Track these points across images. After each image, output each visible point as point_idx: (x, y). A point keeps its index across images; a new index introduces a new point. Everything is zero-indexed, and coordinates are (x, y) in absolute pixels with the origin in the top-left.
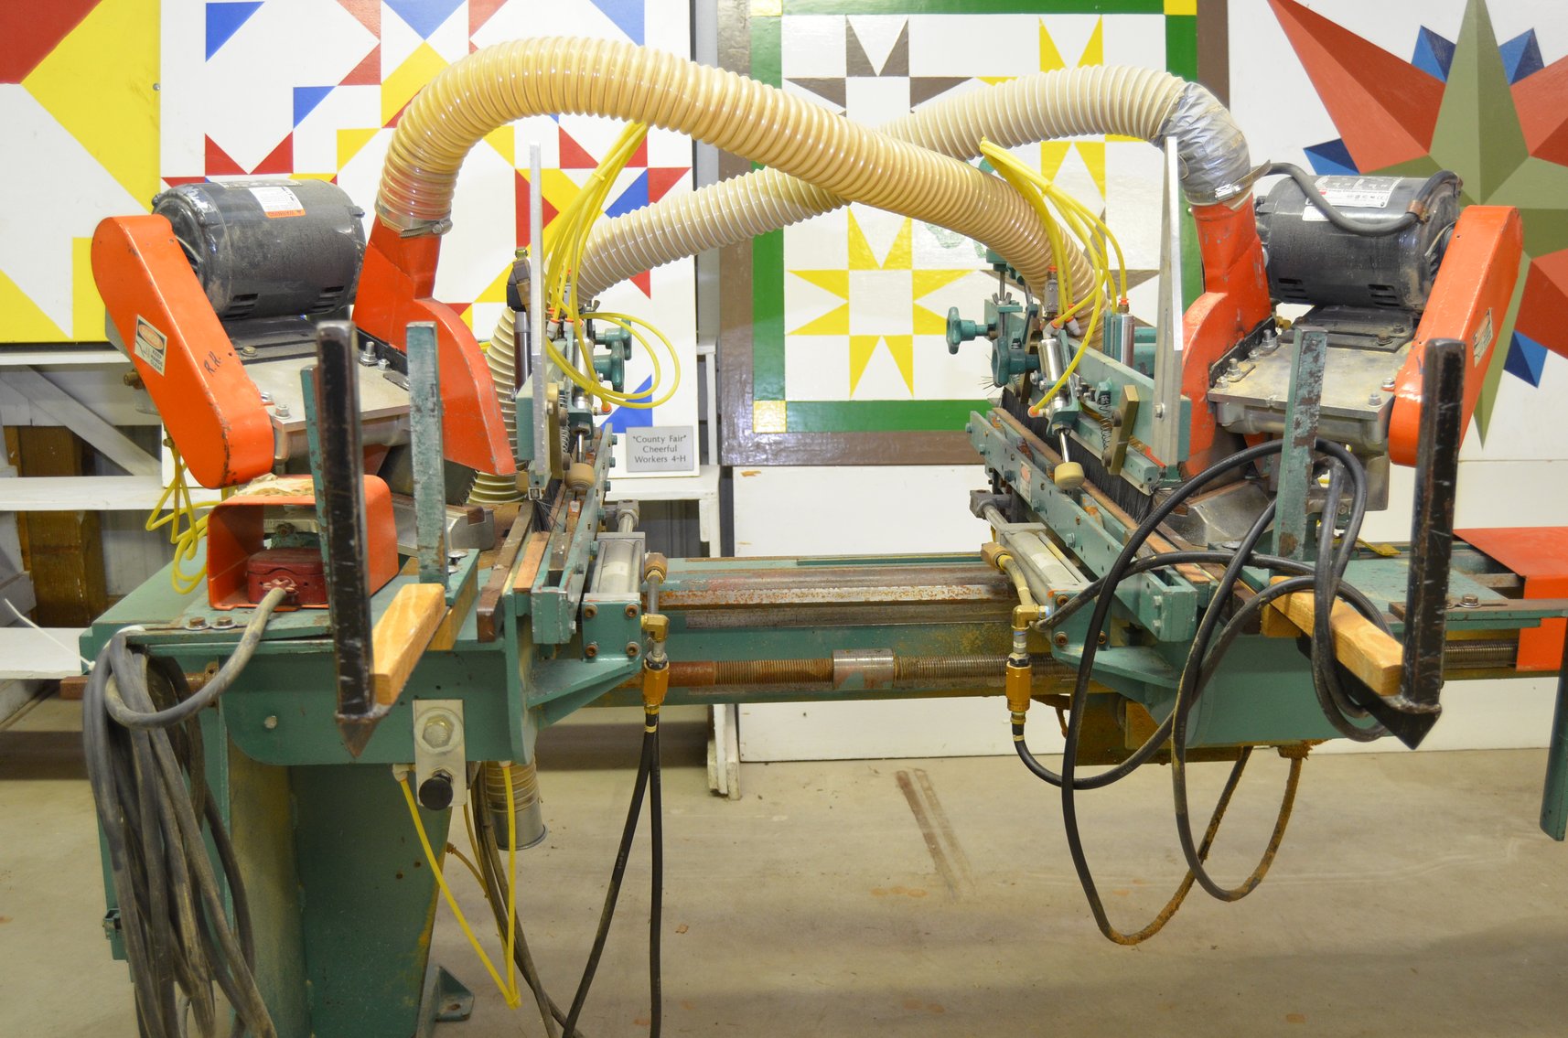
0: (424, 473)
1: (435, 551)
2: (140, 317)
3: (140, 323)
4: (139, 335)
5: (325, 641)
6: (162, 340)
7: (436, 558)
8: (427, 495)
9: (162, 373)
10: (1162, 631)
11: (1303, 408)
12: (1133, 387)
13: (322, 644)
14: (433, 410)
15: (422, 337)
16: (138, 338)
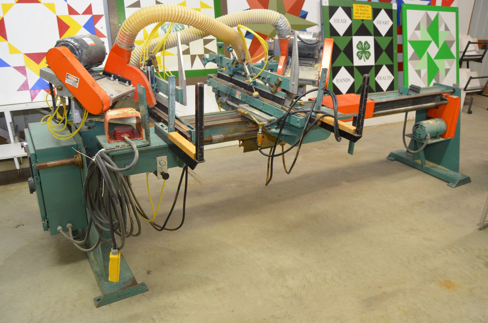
0: (172, 108)
1: (173, 125)
2: (67, 73)
3: (68, 75)
4: (67, 78)
5: (148, 147)
6: (78, 79)
7: (173, 126)
8: (172, 113)
9: (77, 87)
10: (299, 126)
11: (323, 83)
12: (280, 78)
13: (147, 148)
14: (174, 95)
15: (173, 79)
16: (67, 79)
